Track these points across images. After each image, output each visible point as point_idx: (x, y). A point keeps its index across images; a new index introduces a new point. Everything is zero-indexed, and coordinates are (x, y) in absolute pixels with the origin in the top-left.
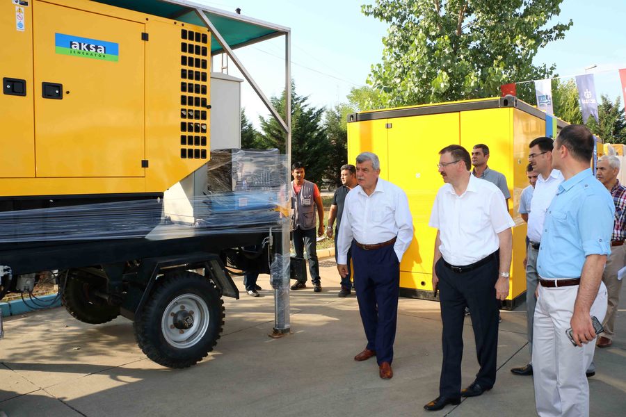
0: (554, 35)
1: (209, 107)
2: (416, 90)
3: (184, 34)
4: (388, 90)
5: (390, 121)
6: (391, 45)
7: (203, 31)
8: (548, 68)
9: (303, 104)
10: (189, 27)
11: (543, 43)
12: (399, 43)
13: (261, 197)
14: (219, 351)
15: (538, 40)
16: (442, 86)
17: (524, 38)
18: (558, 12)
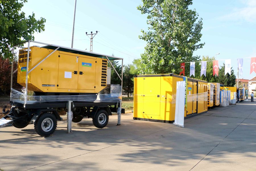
0: (199, 47)
1: (107, 76)
2: (154, 64)
3: (103, 61)
4: (146, 63)
5: (145, 78)
6: (147, 50)
7: (106, 60)
8: (198, 57)
9: (117, 64)
10: (104, 60)
11: (196, 49)
12: (150, 49)
13: (115, 95)
14: (107, 127)
15: (193, 48)
16: (162, 63)
17: (188, 49)
18: (200, 40)
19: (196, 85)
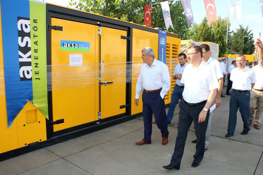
19: (123, 37)
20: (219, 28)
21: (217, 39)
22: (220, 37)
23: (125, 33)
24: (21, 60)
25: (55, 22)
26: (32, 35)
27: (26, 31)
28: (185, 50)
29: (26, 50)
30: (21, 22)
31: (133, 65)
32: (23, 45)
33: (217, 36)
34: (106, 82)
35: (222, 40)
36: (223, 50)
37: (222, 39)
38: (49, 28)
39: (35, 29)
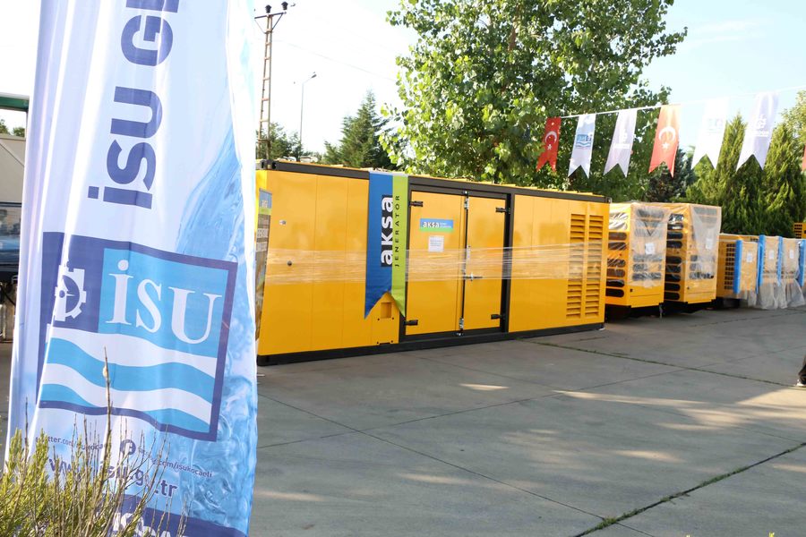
19: (499, 210)
20: (785, 145)
21: (778, 176)
22: (788, 171)
23: (502, 204)
24: (383, 243)
25: (416, 196)
26: (394, 215)
27: (389, 210)
28: (623, 224)
29: (388, 231)
30: (386, 200)
31: (514, 253)
32: (385, 226)
33: (779, 168)
34: (472, 276)
35: (794, 181)
36: (799, 210)
37: (796, 178)
38: (410, 204)
39: (397, 207)
